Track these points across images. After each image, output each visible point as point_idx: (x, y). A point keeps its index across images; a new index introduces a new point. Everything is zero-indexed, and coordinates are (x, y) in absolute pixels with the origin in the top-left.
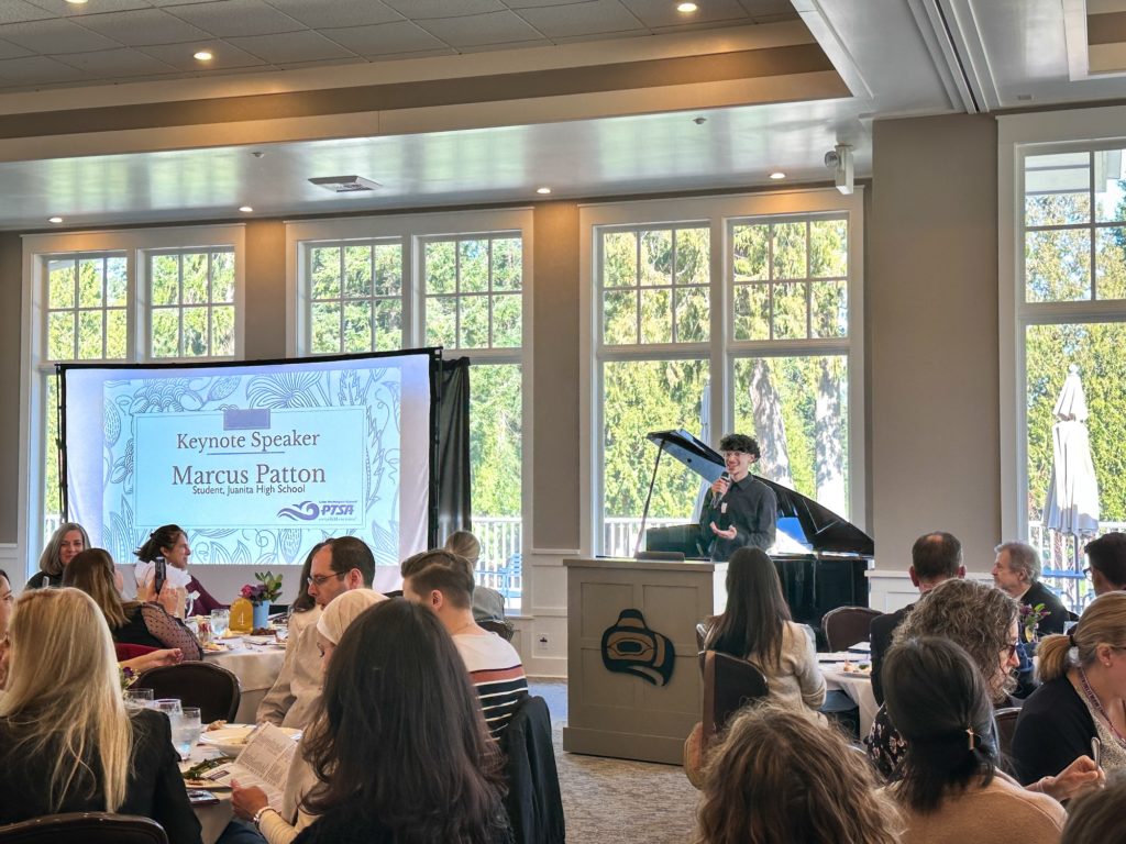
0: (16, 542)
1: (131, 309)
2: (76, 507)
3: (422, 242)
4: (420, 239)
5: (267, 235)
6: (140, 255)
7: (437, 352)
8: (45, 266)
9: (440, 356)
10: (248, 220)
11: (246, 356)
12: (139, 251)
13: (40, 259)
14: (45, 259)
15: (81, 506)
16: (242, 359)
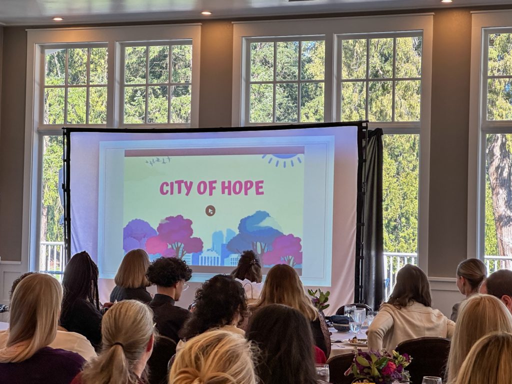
0: (21, 261)
1: (110, 87)
2: (77, 236)
3: (340, 39)
4: (338, 37)
5: (218, 33)
6: (118, 46)
7: (364, 125)
8: (42, 52)
9: (366, 128)
10: (204, 21)
11: (199, 125)
12: (117, 43)
13: (39, 48)
14: (43, 48)
15: (81, 235)
16: (198, 127)
